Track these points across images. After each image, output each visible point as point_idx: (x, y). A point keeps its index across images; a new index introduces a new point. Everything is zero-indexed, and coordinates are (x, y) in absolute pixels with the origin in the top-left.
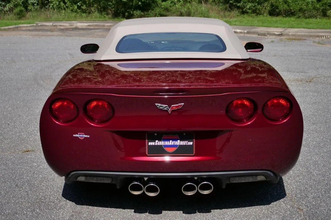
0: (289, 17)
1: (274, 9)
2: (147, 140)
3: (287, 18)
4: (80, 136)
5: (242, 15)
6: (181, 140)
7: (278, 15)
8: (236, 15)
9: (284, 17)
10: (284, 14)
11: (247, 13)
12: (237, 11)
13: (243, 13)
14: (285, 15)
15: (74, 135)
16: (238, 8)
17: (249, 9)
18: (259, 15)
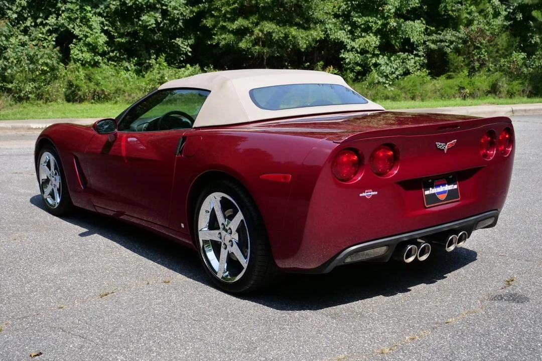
0: (100, 102)
1: (73, 91)
2: (423, 189)
3: (98, 104)
4: (367, 194)
5: (18, 104)
6: (449, 184)
7: (81, 100)
8: (8, 104)
9: (92, 103)
10: (92, 99)
11: (28, 98)
12: (9, 98)
13: (20, 99)
14: (94, 100)
15: (361, 195)
16: (9, 91)
17: (30, 93)
18: (50, 102)
